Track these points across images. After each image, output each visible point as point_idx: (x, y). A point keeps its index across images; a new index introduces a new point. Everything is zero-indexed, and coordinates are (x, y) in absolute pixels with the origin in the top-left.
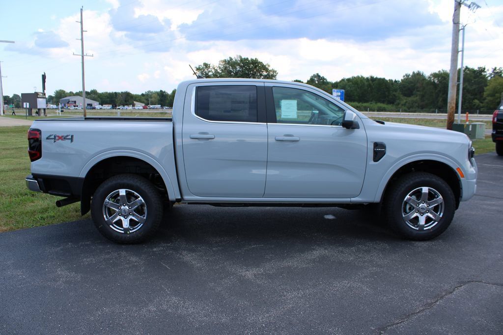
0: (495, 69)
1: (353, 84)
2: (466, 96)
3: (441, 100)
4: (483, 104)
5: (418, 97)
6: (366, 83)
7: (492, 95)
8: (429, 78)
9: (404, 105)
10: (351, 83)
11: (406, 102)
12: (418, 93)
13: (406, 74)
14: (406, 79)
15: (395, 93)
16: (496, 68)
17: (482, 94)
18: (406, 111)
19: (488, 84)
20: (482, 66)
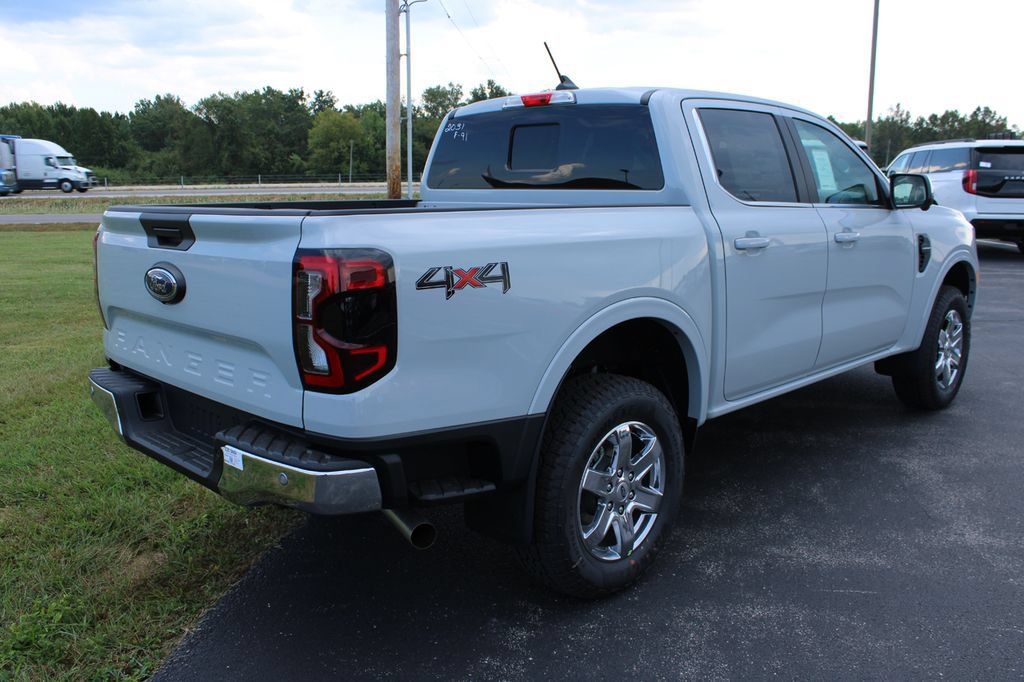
0: (321, 94)
1: (19, 121)
2: (276, 148)
3: (226, 155)
4: (309, 163)
5: (176, 152)
6: (52, 121)
7: (324, 144)
8: (198, 109)
9: (149, 168)
10: (13, 120)
11: (153, 162)
12: (177, 142)
13: (142, 101)
14: (144, 112)
15: (123, 143)
16: (321, 92)
17: (303, 142)
18: (154, 182)
19: (315, 123)
20: (297, 86)
